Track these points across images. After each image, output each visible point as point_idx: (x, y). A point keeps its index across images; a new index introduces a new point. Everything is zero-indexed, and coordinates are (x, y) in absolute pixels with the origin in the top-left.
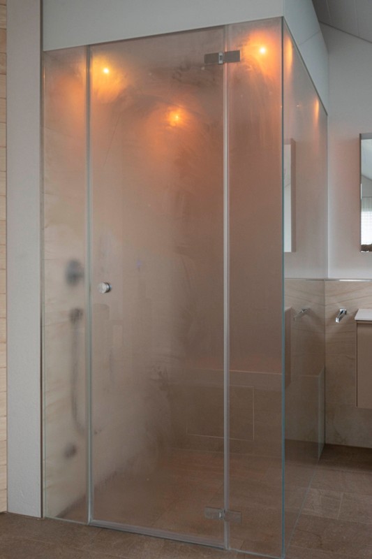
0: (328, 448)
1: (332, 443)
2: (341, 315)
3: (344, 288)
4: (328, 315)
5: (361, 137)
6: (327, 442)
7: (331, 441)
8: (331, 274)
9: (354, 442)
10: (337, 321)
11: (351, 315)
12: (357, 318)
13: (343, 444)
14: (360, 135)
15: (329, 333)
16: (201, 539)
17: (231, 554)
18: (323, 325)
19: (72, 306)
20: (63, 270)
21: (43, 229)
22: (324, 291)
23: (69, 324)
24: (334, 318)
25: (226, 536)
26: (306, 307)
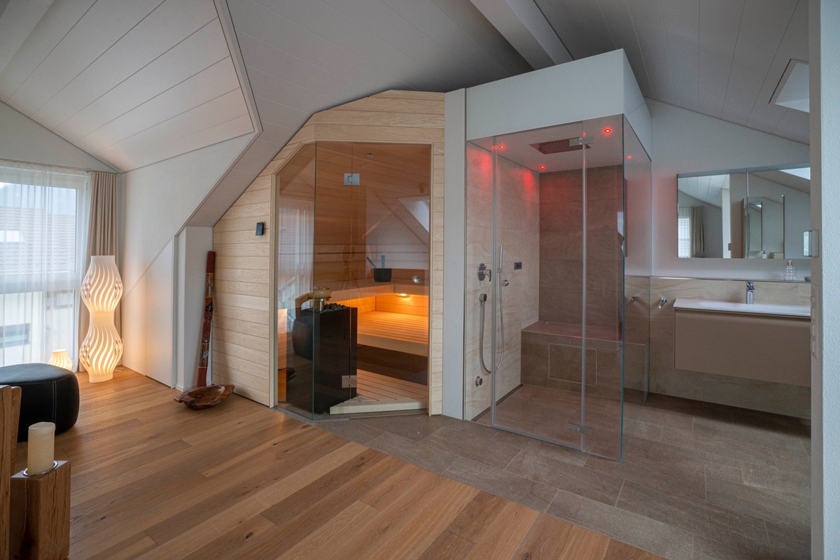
0: (650, 395)
1: (654, 392)
2: (662, 303)
3: (663, 284)
4: (652, 301)
5: (678, 176)
6: (650, 391)
7: (653, 391)
8: (655, 272)
9: (672, 392)
10: (660, 307)
11: (670, 302)
12: (675, 305)
13: (663, 393)
14: (677, 175)
16: (565, 443)
17: (585, 454)
18: (649, 309)
19: (481, 293)
20: (476, 271)
21: (465, 246)
22: (649, 285)
23: (479, 304)
24: (657, 304)
25: (582, 444)
26: (635, 296)
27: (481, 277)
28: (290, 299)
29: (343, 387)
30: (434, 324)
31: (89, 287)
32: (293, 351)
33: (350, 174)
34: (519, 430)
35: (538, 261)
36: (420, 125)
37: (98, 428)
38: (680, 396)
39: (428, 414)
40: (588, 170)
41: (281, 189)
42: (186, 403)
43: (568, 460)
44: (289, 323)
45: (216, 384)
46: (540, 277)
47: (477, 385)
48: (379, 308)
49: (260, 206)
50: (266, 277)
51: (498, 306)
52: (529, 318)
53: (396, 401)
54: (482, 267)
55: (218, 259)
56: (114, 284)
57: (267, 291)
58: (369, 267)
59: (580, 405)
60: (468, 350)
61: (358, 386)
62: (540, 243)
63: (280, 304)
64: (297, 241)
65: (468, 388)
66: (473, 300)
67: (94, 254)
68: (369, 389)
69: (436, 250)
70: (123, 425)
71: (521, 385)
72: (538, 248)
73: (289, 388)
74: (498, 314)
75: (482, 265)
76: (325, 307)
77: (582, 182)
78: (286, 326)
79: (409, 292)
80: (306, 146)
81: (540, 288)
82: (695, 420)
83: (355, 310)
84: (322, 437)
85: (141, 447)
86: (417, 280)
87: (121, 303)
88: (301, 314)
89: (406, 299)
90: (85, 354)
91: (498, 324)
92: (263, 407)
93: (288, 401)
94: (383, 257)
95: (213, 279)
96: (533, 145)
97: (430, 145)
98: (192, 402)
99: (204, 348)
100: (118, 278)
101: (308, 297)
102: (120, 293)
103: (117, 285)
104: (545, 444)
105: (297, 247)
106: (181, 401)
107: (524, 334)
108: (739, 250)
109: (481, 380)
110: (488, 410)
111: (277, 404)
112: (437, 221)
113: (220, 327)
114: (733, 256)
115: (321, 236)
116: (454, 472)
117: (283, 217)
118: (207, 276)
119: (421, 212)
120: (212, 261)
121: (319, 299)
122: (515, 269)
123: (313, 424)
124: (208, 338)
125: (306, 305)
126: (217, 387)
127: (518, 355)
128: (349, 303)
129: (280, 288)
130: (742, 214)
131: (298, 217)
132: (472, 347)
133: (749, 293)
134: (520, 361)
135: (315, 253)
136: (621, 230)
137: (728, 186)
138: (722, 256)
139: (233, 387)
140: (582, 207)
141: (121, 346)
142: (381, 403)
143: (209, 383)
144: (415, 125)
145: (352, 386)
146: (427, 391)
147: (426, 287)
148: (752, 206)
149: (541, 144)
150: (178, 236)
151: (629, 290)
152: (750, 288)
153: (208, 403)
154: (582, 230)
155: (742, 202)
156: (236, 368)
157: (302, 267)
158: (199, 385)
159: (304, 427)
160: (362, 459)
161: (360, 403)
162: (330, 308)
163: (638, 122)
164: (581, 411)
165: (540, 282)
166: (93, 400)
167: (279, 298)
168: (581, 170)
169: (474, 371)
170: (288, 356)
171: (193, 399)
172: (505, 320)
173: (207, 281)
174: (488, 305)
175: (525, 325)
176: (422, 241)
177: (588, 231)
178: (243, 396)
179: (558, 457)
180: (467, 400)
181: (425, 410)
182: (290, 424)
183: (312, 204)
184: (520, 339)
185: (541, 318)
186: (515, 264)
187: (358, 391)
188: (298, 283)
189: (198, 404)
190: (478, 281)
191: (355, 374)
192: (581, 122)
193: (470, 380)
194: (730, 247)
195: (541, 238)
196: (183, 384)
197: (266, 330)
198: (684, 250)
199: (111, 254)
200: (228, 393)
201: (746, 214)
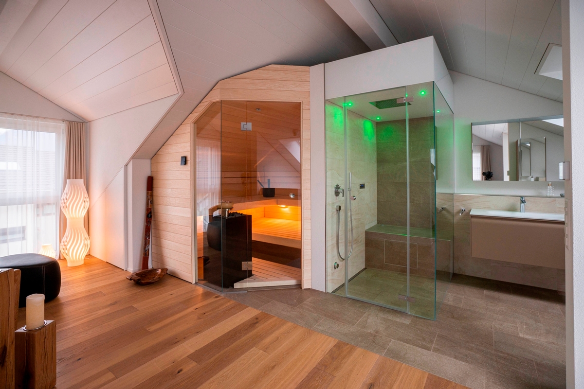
0: (454, 275)
2: (462, 211)
3: (463, 199)
4: (455, 211)
5: (472, 124)
6: (455, 273)
7: (457, 272)
8: (457, 191)
9: (469, 272)
10: (460, 215)
11: (467, 211)
12: (471, 213)
13: (463, 274)
15: (456, 220)
16: (396, 308)
17: (410, 315)
18: (453, 216)
19: (337, 205)
20: (333, 190)
21: (326, 173)
22: (453, 199)
23: (336, 213)
24: (459, 212)
25: (408, 308)
26: (443, 207)
27: (337, 194)
28: (205, 209)
29: (243, 269)
30: (304, 227)
31: (66, 201)
32: (208, 245)
33: (245, 123)
34: (365, 299)
35: (376, 183)
36: (293, 89)
37: (74, 298)
38: (475, 276)
39: (301, 288)
40: (410, 120)
41: (198, 134)
42: (134, 280)
43: (399, 319)
44: (205, 225)
45: (155, 268)
46: (378, 194)
47: (335, 268)
48: (266, 215)
49: (183, 144)
50: (188, 194)
51: (349, 214)
52: (370, 221)
53: (279, 279)
54: (338, 187)
55: (155, 182)
56: (83, 199)
57: (189, 203)
58: (259, 187)
59: (406, 282)
60: (329, 244)
61: (253, 269)
62: (377, 171)
63: (198, 213)
64: (209, 169)
65: (329, 270)
66: (332, 210)
67: (69, 178)
68: (260, 270)
69: (305, 175)
70: (91, 296)
71: (365, 268)
72: (376, 174)
73: (205, 270)
74: (349, 219)
75: (337, 186)
76: (229, 214)
77: (406, 129)
78: (202, 227)
79: (287, 204)
80: (214, 104)
81: (377, 201)
82: (486, 292)
83: (250, 217)
84: (229, 304)
85: (104, 311)
86: (293, 196)
87: (88, 212)
88: (213, 219)
89: (286, 209)
90: (64, 247)
91: (349, 227)
92: (188, 283)
93: (205, 279)
94: (269, 180)
95: (152, 196)
96: (372, 103)
97: (301, 103)
98: (139, 280)
99: (146, 243)
100: (86, 195)
101: (217, 208)
102: (87, 205)
103: (85, 200)
104: (382, 309)
105: (209, 173)
106: (131, 279)
107: (367, 233)
108: (515, 175)
109: (338, 265)
110: (343, 285)
111: (197, 281)
112: (306, 155)
113: (157, 228)
114: (511, 179)
115: (226, 166)
116: (320, 328)
117: (199, 152)
118: (147, 193)
119: (295, 149)
120: (151, 183)
121: (225, 209)
122: (360, 188)
123: (222, 295)
124: (149, 236)
125: (216, 213)
126: (156, 270)
127: (362, 247)
128: (246, 212)
129: (198, 201)
130: (517, 150)
131: (209, 152)
132: (331, 242)
133: (522, 205)
134: (364, 252)
135: (221, 178)
136: (433, 161)
137: (506, 131)
138: (503, 180)
139: (167, 270)
140: (406, 145)
141: (88, 242)
142: (269, 281)
143: (150, 267)
144: (289, 89)
145: (249, 269)
146: (301, 272)
147: (299, 201)
148: (523, 145)
149: (377, 102)
150: (127, 165)
151: (439, 203)
152: (523, 202)
153: (150, 281)
154: (406, 161)
155: (517, 142)
156: (169, 256)
157: (213, 187)
158: (143, 268)
159: (216, 297)
160: (257, 319)
161: (255, 280)
162: (233, 215)
163: (444, 87)
164: (407, 286)
165: (378, 198)
166: (70, 279)
167: (197, 209)
168: (405, 120)
169: (333, 259)
170: (204, 248)
171: (139, 278)
172: (354, 223)
173: (147, 197)
174: (342, 213)
175: (367, 227)
176: (296, 169)
177: (410, 162)
178: (173, 276)
179: (391, 317)
180: (329, 278)
181: (299, 286)
182: (206, 295)
183: (219, 144)
184: (364, 236)
185: (379, 222)
186: (360, 185)
187: (253, 273)
188: (210, 198)
189: (143, 282)
190: (335, 197)
191: (251, 260)
192: (405, 87)
193: (330, 264)
194: (509, 173)
195: (378, 167)
196: (132, 267)
197: (189, 230)
198: (477, 175)
199: (81, 178)
200: (163, 274)
201: (519, 151)
